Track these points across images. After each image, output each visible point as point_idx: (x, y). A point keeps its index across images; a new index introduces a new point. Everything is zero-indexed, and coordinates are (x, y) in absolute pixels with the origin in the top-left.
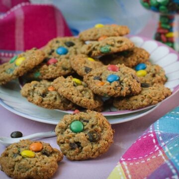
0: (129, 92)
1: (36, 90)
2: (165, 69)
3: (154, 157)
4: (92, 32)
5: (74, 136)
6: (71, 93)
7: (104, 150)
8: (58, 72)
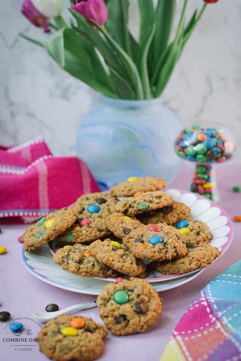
0: (175, 254)
1: (71, 256)
2: (209, 225)
3: (211, 329)
4: (126, 187)
5: (119, 308)
6: (111, 259)
7: (153, 322)
8: (93, 234)
